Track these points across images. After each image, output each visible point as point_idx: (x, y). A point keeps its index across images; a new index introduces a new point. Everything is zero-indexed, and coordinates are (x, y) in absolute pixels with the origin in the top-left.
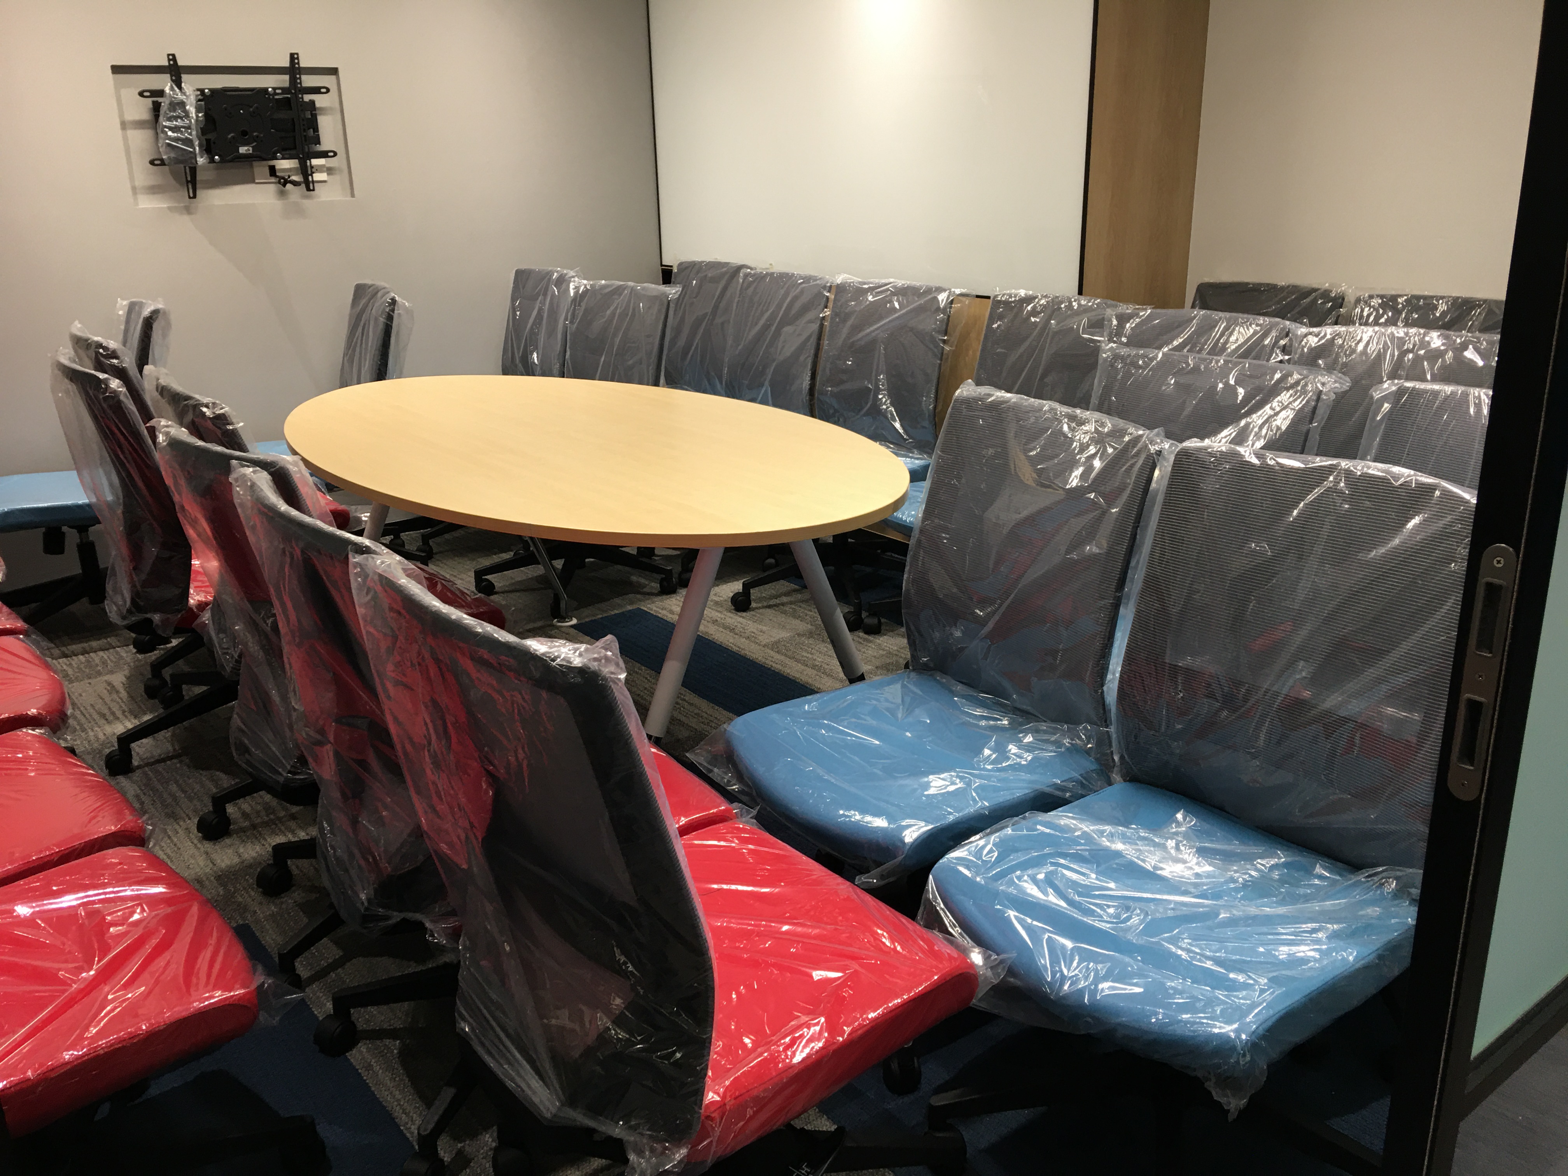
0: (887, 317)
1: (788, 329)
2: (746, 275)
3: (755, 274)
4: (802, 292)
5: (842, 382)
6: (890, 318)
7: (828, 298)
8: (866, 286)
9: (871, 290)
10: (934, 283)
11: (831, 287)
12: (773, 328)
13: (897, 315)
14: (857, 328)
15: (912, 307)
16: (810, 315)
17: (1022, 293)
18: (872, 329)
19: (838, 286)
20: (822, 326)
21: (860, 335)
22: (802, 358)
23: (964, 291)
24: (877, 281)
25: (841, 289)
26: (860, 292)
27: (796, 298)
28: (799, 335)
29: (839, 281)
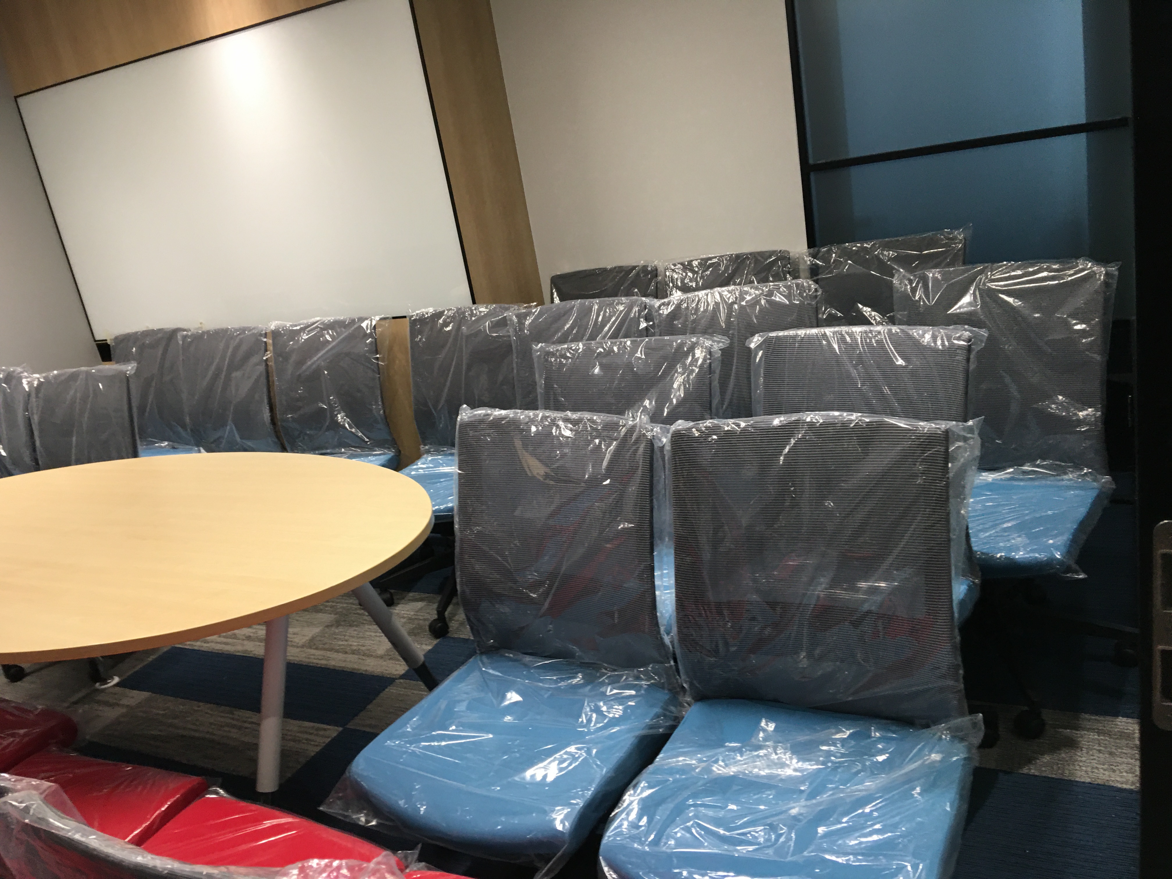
0: (322, 350)
1: (236, 374)
2: (185, 337)
3: (192, 335)
4: (241, 342)
5: (300, 408)
6: (326, 349)
7: (265, 342)
8: (298, 328)
9: (303, 330)
10: (355, 316)
11: (266, 334)
12: (223, 376)
13: (330, 347)
14: (300, 363)
15: (341, 337)
16: (254, 360)
17: (431, 310)
18: (312, 361)
19: (273, 332)
20: (267, 365)
21: (304, 367)
22: (257, 397)
23: (383, 316)
24: (305, 321)
25: (276, 334)
26: (294, 334)
27: (237, 348)
28: (249, 378)
29: (273, 327)
